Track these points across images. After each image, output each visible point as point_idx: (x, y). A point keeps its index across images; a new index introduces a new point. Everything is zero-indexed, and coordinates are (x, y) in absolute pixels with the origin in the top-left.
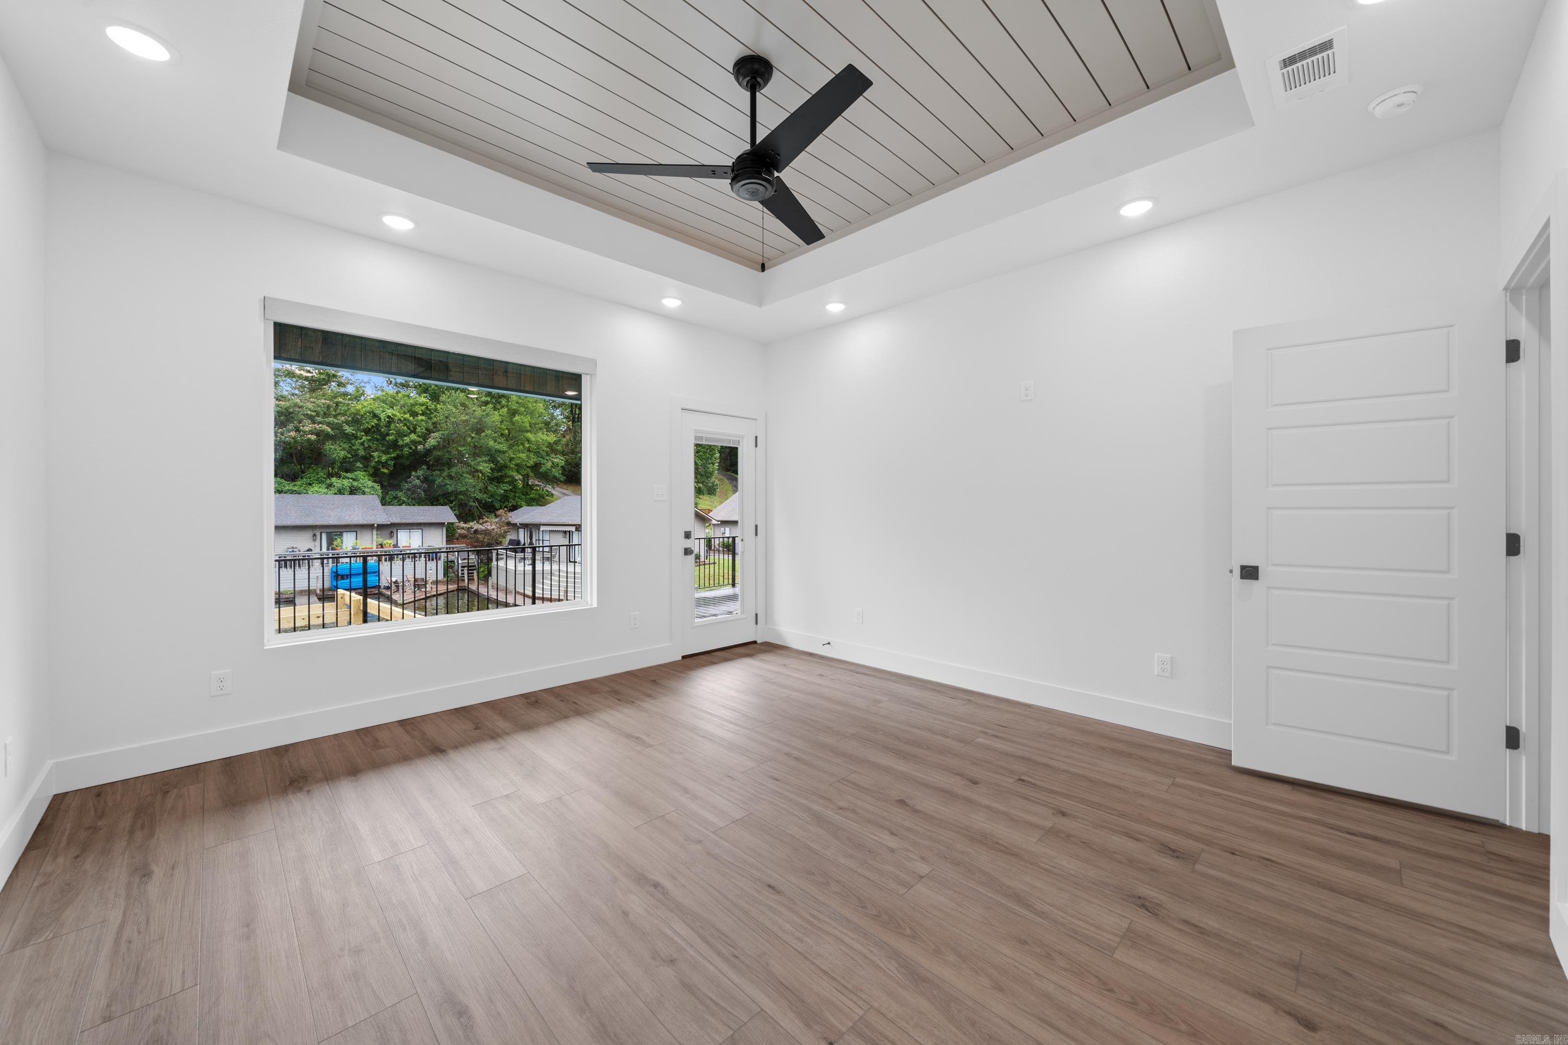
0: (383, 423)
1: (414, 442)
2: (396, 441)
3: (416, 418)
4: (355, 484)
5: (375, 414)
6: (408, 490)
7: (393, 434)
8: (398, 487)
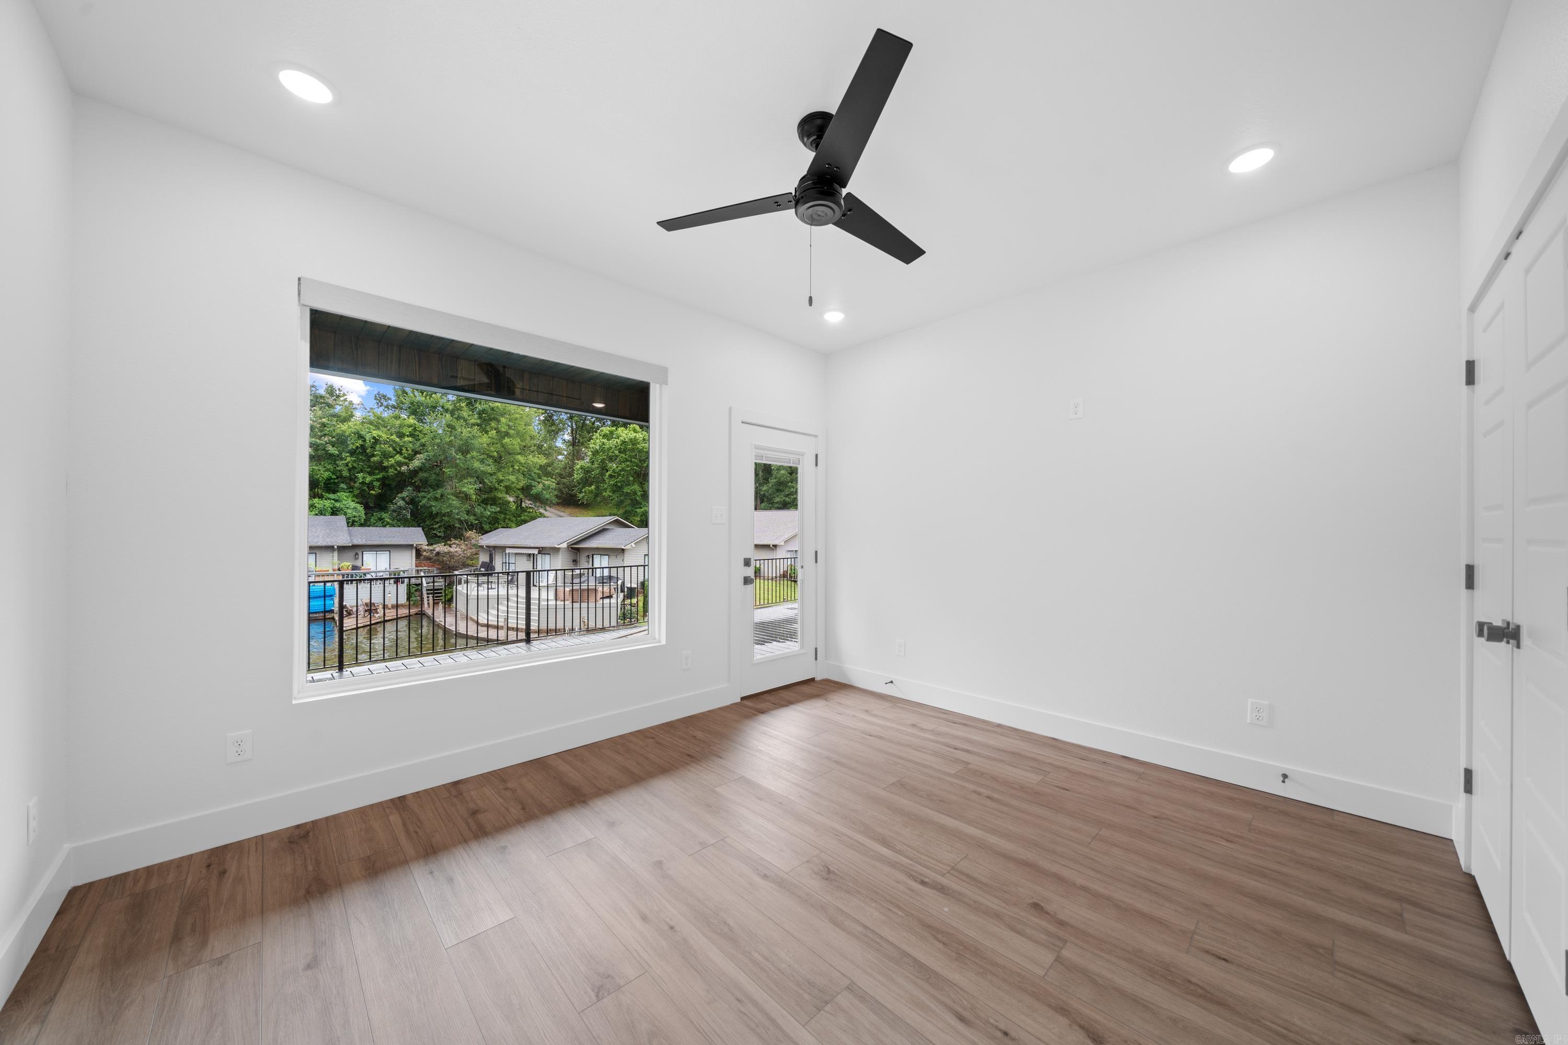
0: (368, 444)
1: (400, 464)
2: (381, 462)
3: (403, 440)
4: (337, 505)
5: (360, 435)
6: (394, 511)
7: (378, 455)
8: (384, 509)
